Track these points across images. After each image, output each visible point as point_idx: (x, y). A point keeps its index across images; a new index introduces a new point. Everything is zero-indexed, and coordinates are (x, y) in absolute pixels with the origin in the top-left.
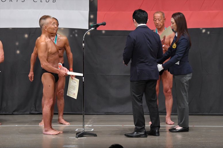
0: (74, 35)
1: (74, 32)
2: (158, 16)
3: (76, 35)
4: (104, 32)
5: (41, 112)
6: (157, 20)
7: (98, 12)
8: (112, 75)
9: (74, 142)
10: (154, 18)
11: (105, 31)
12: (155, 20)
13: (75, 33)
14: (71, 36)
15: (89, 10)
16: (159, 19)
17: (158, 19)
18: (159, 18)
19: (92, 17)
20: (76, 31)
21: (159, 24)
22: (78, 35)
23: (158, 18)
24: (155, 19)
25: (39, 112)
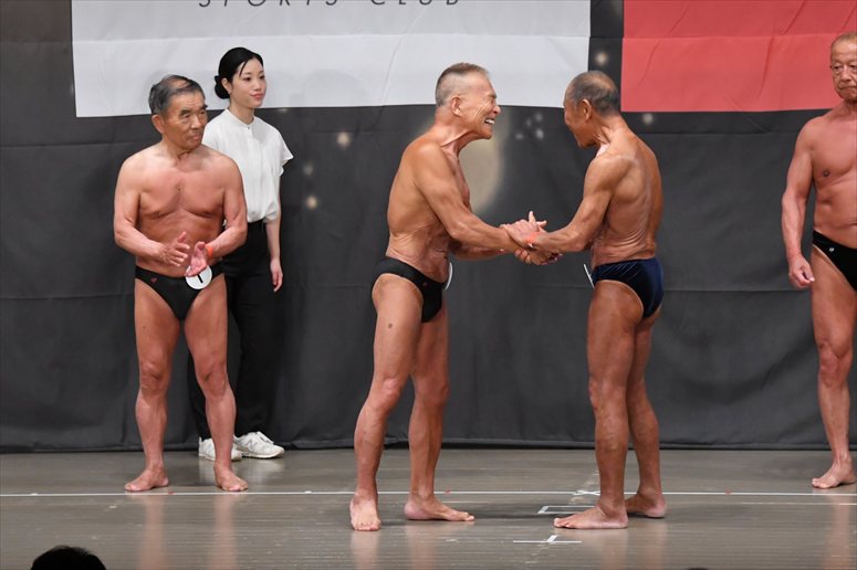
0: (530, 134)
1: (529, 123)
2: (849, 53)
3: (540, 134)
4: (648, 119)
5: (405, 440)
6: (842, 67)
7: (624, 40)
8: (682, 292)
9: (532, 558)
10: (832, 60)
11: (653, 113)
12: (838, 65)
13: (536, 125)
14: (520, 136)
15: (589, 34)
16: (854, 64)
17: (849, 64)
18: (853, 61)
19: (601, 59)
20: (539, 117)
21: (853, 83)
22: (545, 134)
23: (850, 57)
24: (838, 61)
25: (394, 440)
